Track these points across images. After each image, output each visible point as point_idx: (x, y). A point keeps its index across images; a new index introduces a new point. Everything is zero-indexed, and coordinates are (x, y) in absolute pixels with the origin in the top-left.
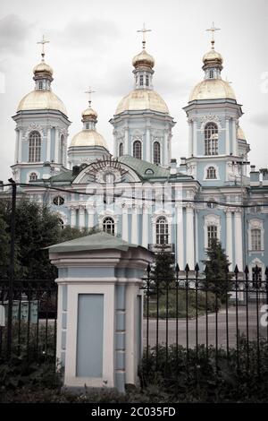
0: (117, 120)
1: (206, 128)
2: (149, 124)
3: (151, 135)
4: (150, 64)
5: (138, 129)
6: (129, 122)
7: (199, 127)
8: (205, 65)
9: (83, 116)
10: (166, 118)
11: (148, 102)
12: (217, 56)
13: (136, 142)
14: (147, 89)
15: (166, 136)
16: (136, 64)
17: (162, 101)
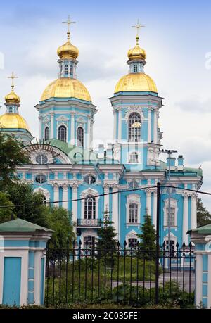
0: (43, 106)
1: (130, 117)
2: (73, 111)
3: (75, 121)
4: (74, 55)
5: (63, 115)
6: (54, 109)
7: (123, 116)
8: (130, 60)
9: (7, 100)
10: (90, 106)
11: (73, 90)
12: (142, 52)
13: (61, 127)
14: (71, 78)
15: (89, 122)
16: (61, 54)
17: (85, 90)
